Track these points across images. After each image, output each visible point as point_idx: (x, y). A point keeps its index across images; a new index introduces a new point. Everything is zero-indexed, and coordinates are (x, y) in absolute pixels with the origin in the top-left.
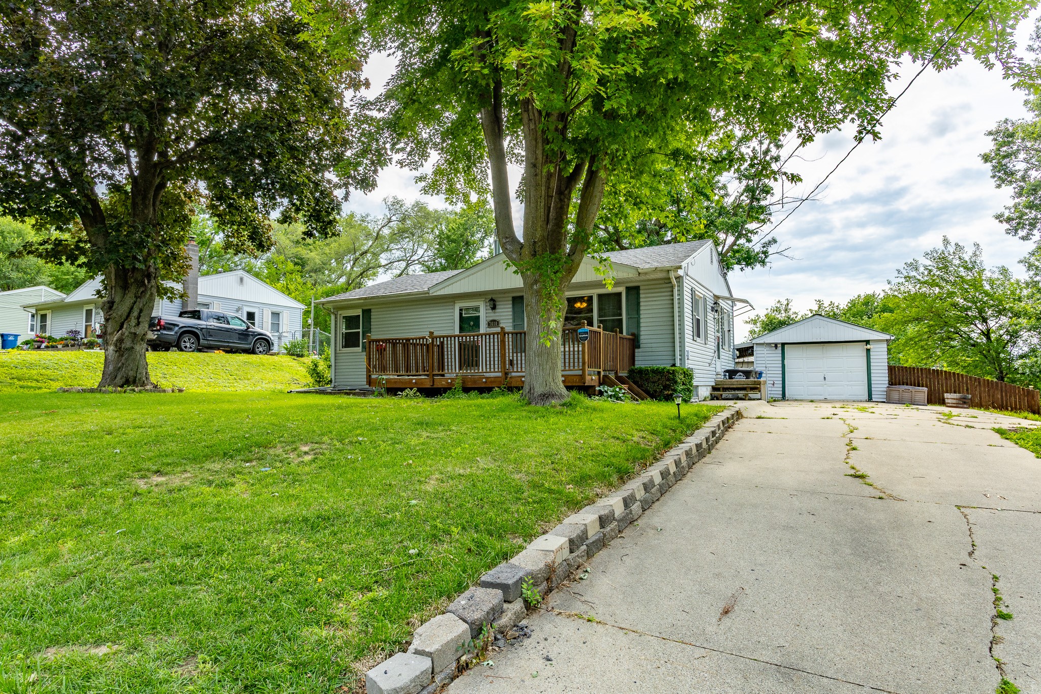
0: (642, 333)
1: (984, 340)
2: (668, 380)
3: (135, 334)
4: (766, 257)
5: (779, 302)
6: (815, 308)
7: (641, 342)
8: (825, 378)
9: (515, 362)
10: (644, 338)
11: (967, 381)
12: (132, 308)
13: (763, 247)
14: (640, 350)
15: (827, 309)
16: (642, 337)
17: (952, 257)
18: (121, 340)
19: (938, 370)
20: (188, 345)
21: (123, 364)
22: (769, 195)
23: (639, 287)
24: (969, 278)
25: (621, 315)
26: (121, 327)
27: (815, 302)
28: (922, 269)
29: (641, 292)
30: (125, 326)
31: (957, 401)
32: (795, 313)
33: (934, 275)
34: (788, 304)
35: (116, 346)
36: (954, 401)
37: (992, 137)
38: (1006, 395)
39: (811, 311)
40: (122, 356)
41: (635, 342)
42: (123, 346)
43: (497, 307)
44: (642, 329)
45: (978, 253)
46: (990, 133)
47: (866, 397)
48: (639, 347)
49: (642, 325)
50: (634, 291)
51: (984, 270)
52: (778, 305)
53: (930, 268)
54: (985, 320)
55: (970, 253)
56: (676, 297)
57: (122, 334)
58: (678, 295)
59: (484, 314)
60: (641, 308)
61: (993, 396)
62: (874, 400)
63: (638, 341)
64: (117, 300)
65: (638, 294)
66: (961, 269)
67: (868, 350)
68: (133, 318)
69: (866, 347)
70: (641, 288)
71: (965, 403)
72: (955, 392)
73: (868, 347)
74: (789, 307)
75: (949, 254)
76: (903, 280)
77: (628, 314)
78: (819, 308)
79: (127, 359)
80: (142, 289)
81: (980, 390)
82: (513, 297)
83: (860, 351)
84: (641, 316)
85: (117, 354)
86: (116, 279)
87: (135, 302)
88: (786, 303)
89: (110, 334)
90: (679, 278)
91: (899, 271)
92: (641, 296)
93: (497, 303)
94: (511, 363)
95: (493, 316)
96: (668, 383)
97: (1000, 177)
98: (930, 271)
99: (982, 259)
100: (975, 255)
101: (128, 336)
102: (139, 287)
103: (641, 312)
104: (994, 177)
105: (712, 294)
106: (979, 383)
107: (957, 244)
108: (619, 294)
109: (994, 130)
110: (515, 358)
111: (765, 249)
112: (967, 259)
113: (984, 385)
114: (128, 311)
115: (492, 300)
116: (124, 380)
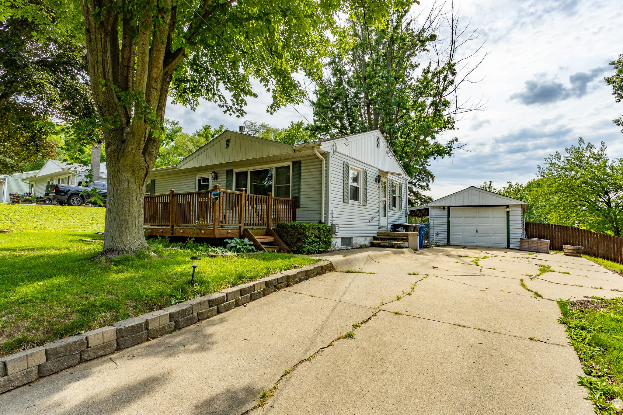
0: (301, 197)
1: (607, 207)
2: (300, 234)
4: (451, 150)
5: (485, 183)
6: (507, 186)
7: (301, 203)
8: (477, 231)
10: (303, 200)
11: (588, 235)
13: (449, 144)
14: (300, 209)
15: (514, 187)
16: (301, 200)
17: (584, 151)
19: (566, 226)
20: (76, 202)
22: (447, 107)
23: (300, 161)
24: (596, 165)
25: (289, 183)
27: (507, 183)
28: (562, 159)
29: (302, 165)
31: (572, 251)
32: (495, 189)
33: (572, 163)
34: (491, 184)
36: (570, 251)
37: (614, 66)
38: (617, 246)
39: (505, 188)
41: (296, 203)
43: (219, 177)
44: (302, 193)
45: (604, 149)
46: (613, 63)
47: (505, 245)
48: (299, 207)
49: (302, 190)
50: (297, 164)
51: (608, 160)
52: (485, 185)
53: (569, 158)
54: (606, 193)
55: (598, 149)
56: (324, 169)
58: (325, 167)
59: (211, 183)
60: (302, 177)
61: (607, 246)
62: (511, 247)
63: (299, 203)
65: (300, 167)
66: (591, 159)
67: (508, 212)
69: (506, 210)
70: (302, 162)
71: (578, 253)
72: (573, 245)
73: (508, 209)
74: (491, 186)
75: (583, 150)
76: (549, 165)
77: (293, 182)
78: (510, 186)
81: (597, 241)
82: (227, 171)
83: (502, 212)
84: (302, 184)
88: (489, 183)
90: (325, 155)
91: (546, 160)
92: (302, 168)
93: (218, 175)
95: (216, 183)
96: (299, 236)
97: (619, 94)
98: (569, 161)
99: (606, 152)
100: (602, 150)
103: (302, 181)
104: (614, 94)
105: (377, 170)
106: (597, 236)
107: (589, 144)
108: (289, 167)
109: (616, 60)
111: (450, 145)
112: (596, 152)
113: (601, 237)
115: (215, 171)
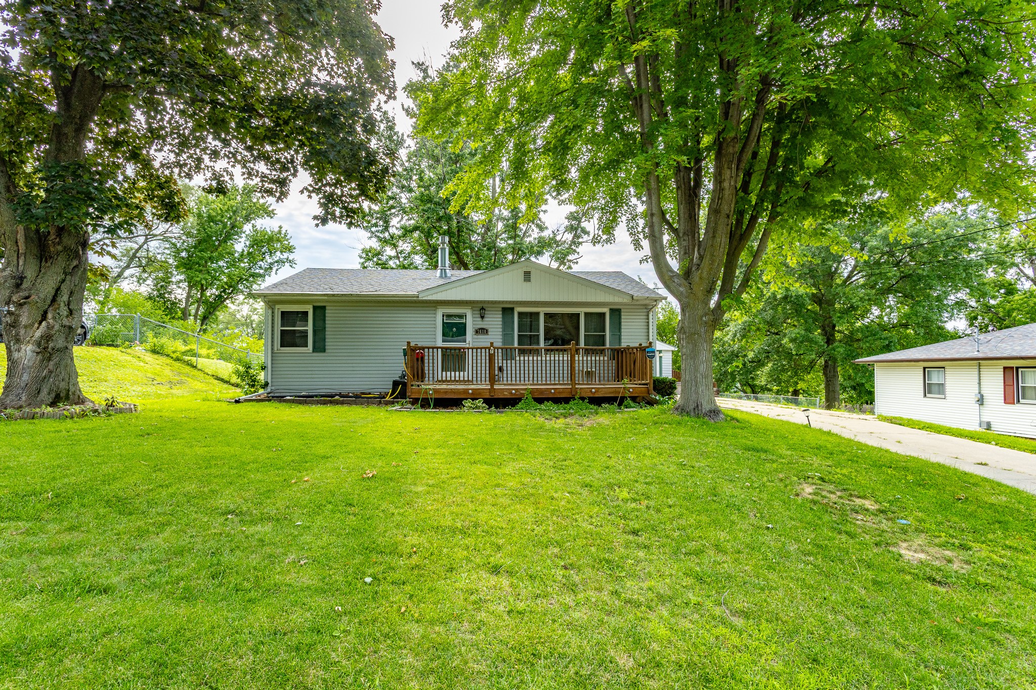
3: (70, 328)
9: (505, 368)
12: (58, 289)
18: (47, 337)
21: (51, 372)
23: (620, 309)
25: (604, 331)
26: (44, 317)
29: (622, 314)
30: (50, 315)
35: (39, 344)
40: (49, 359)
42: (51, 345)
43: (486, 316)
49: (622, 341)
50: (616, 313)
56: (651, 321)
57: (49, 327)
58: (652, 319)
59: (471, 322)
60: (622, 327)
64: (30, 274)
68: (62, 304)
70: (622, 310)
79: (57, 365)
80: (75, 263)
84: (622, 334)
85: (40, 357)
86: (26, 242)
87: (63, 281)
89: (26, 327)
92: (622, 317)
93: (486, 313)
94: (501, 369)
95: (481, 324)
101: (59, 331)
102: (70, 259)
103: (622, 331)
108: (603, 314)
110: (505, 365)
114: (53, 292)
115: (483, 309)
116: (53, 395)
